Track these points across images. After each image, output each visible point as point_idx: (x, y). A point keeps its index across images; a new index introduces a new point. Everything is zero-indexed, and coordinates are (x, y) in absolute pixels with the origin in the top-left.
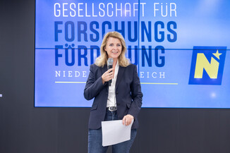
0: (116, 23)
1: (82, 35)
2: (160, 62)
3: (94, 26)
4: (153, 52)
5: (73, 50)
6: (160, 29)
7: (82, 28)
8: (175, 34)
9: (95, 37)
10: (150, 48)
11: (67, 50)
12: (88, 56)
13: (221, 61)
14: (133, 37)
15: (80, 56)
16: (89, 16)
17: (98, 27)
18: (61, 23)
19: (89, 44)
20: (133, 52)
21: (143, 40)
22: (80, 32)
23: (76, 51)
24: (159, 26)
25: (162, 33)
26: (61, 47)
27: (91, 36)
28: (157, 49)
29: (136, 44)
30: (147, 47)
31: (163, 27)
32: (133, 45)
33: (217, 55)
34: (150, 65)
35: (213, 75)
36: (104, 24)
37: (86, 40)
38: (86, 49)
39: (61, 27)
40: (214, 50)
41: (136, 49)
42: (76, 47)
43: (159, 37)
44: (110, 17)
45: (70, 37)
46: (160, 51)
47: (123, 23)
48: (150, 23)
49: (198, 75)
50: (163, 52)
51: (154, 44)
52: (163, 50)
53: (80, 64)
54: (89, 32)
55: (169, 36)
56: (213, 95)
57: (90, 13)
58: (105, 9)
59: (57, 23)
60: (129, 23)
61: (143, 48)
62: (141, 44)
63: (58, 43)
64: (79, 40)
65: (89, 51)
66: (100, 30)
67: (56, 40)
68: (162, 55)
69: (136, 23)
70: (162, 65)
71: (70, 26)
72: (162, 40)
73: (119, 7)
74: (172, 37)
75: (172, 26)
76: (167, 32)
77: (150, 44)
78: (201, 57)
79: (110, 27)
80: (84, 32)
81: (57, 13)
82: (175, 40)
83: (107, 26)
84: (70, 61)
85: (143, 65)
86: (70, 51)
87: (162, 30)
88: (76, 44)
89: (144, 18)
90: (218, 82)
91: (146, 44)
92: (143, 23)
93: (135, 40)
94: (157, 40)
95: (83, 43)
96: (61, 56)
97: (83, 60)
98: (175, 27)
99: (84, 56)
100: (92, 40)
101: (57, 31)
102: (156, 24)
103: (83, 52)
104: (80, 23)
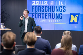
0: (49, 7)
1: (40, 10)
2: (61, 17)
3: (43, 7)
4: (59, 15)
5: (37, 14)
6: (61, 8)
7: (40, 8)
8: (65, 10)
9: (43, 10)
10: (58, 14)
11: (35, 14)
12: (41, 16)
13: (78, 17)
14: (53, 10)
15: (39, 16)
16: (42, 5)
17: (44, 8)
18: (34, 6)
19: (41, 12)
20: (53, 15)
21: (56, 11)
22: (39, 9)
23: (38, 14)
24: (61, 7)
25: (62, 9)
26: (34, 13)
27: (42, 10)
28: (60, 14)
29: (54, 12)
30: (57, 13)
31: (62, 8)
32: (53, 13)
33: (77, 16)
34: (58, 18)
35: (76, 21)
36: (45, 7)
37: (41, 11)
38: (40, 14)
39: (34, 8)
40: (76, 14)
41: (54, 14)
42: (38, 13)
43: (61, 10)
44: (47, 5)
45: (36, 10)
46: (61, 15)
47: (51, 7)
48: (58, 7)
49: (72, 21)
50: (62, 15)
51: (59, 12)
52: (62, 14)
53: (39, 18)
54: (41, 9)
55: (63, 10)
56: (76, 27)
57: (42, 4)
58: (46, 3)
59: (33, 7)
60: (52, 7)
61: (56, 14)
62: (56, 12)
63: (33, 12)
64: (39, 11)
65: (41, 14)
66: (44, 9)
67: (33, 11)
68: (62, 16)
69: (54, 7)
70: (61, 18)
71: (36, 7)
72: (61, 11)
73: (50, 2)
74: (64, 11)
75: (64, 8)
76: (63, 9)
77: (58, 12)
78: (72, 16)
79: (47, 8)
80: (40, 9)
81: (33, 4)
82: (65, 11)
83: (46, 7)
84: (36, 17)
85: (56, 18)
86: (36, 14)
87: (61, 9)
88: (38, 12)
89: (56, 5)
90: (77, 23)
91: (57, 12)
92: (56, 7)
93: (54, 11)
94: (60, 11)
95: (40, 12)
96: (34, 16)
97: (40, 17)
98: (65, 8)
99: (40, 16)
100: (42, 11)
101: (33, 9)
102: (60, 7)
103: (40, 15)
104: (39, 7)
